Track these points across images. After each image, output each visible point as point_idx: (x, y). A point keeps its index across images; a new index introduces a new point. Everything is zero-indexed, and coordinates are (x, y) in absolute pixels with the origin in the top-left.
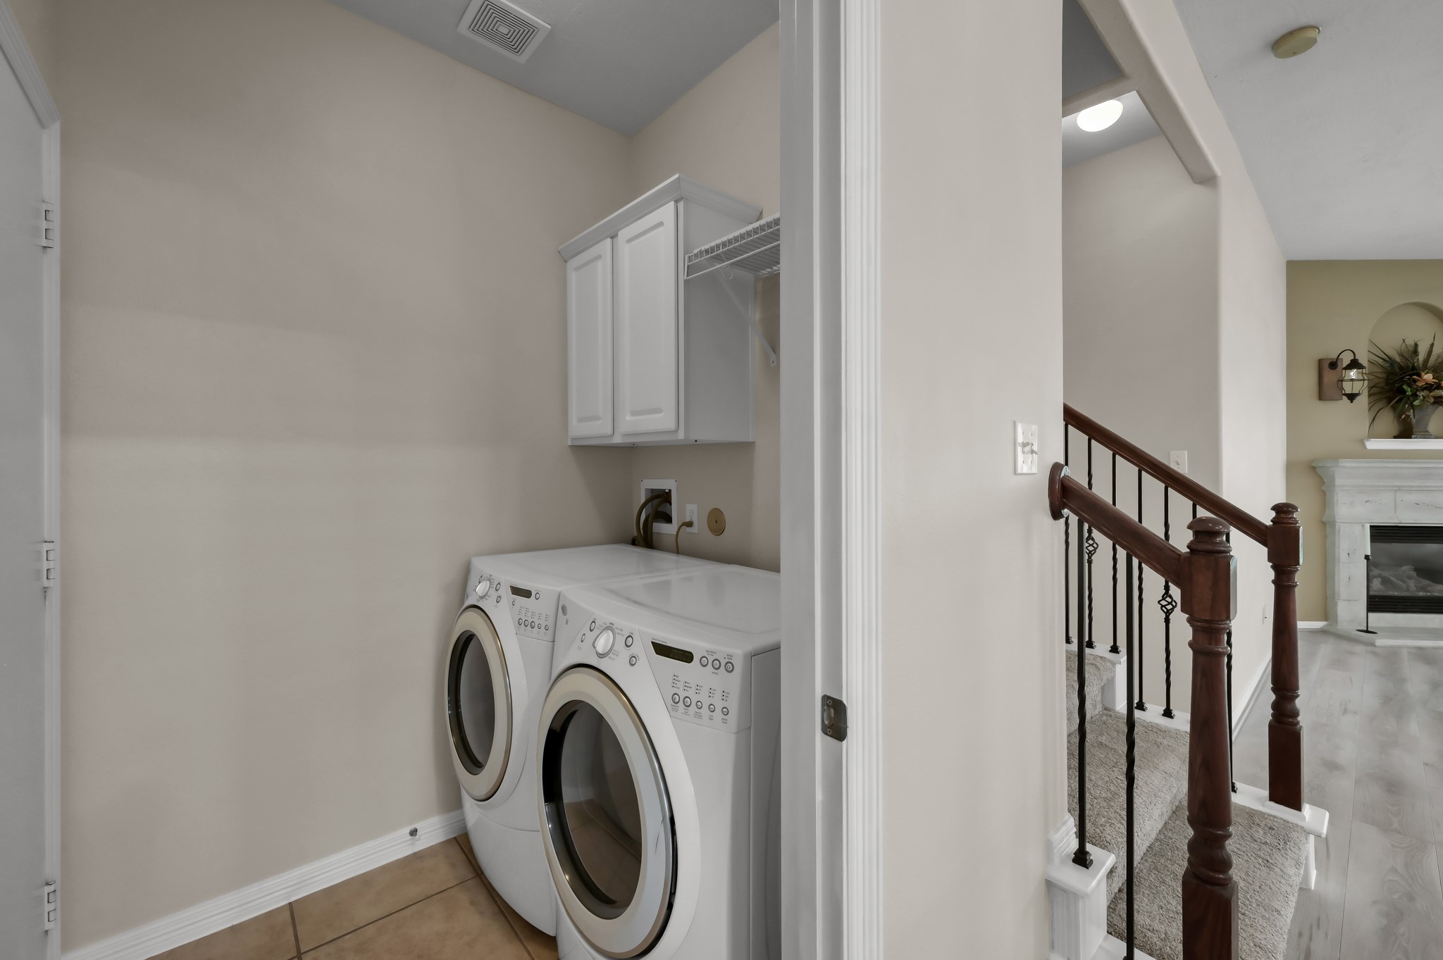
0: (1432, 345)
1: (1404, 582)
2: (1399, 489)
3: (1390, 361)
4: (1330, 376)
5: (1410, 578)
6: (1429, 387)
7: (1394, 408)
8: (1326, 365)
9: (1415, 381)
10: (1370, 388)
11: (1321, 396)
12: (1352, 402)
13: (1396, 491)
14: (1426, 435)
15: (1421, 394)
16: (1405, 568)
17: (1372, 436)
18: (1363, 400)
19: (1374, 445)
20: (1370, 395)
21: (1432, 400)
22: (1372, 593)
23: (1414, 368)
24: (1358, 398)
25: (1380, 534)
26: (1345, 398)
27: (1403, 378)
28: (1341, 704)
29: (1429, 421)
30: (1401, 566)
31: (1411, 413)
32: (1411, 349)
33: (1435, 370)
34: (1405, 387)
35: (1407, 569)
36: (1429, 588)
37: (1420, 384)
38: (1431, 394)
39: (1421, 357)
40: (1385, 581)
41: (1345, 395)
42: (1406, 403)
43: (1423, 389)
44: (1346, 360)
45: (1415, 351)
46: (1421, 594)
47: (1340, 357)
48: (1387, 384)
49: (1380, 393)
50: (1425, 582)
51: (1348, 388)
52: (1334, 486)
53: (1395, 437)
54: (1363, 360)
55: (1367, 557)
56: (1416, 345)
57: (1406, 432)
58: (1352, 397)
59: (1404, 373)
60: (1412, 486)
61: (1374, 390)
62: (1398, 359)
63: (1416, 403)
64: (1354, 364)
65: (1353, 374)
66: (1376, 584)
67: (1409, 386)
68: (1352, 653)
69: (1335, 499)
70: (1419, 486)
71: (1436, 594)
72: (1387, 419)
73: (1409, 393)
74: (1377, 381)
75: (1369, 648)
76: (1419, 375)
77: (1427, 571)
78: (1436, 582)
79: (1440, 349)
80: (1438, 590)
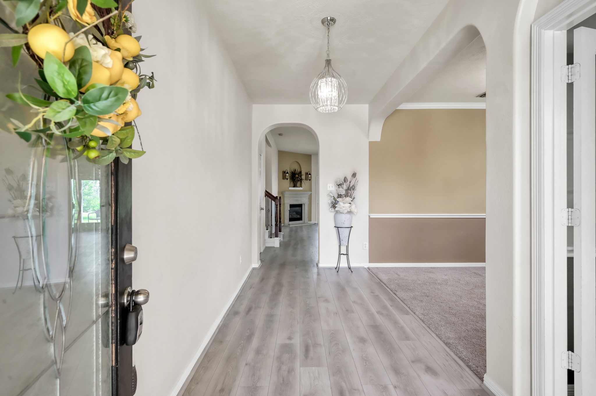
3: (292, 172)
4: (284, 174)
6: (297, 178)
7: (293, 182)
8: (284, 172)
11: (283, 179)
13: (293, 198)
14: (297, 187)
17: (290, 187)
18: (289, 179)
19: (290, 188)
20: (290, 179)
22: (290, 218)
23: (296, 174)
25: (292, 206)
29: (297, 184)
30: (293, 212)
31: (295, 182)
33: (298, 174)
34: (294, 177)
35: (295, 213)
37: (296, 177)
39: (296, 172)
40: (292, 215)
45: (296, 171)
46: (296, 217)
47: (286, 171)
48: (292, 177)
51: (287, 177)
52: (285, 196)
53: (293, 187)
54: (289, 172)
55: (289, 211)
56: (296, 169)
57: (295, 186)
58: (287, 179)
59: (294, 175)
60: (295, 197)
61: (290, 178)
63: (296, 180)
64: (287, 173)
65: (287, 175)
66: (290, 216)
69: (285, 199)
72: (292, 184)
77: (297, 213)
78: (298, 215)
79: (299, 170)
80: (299, 216)
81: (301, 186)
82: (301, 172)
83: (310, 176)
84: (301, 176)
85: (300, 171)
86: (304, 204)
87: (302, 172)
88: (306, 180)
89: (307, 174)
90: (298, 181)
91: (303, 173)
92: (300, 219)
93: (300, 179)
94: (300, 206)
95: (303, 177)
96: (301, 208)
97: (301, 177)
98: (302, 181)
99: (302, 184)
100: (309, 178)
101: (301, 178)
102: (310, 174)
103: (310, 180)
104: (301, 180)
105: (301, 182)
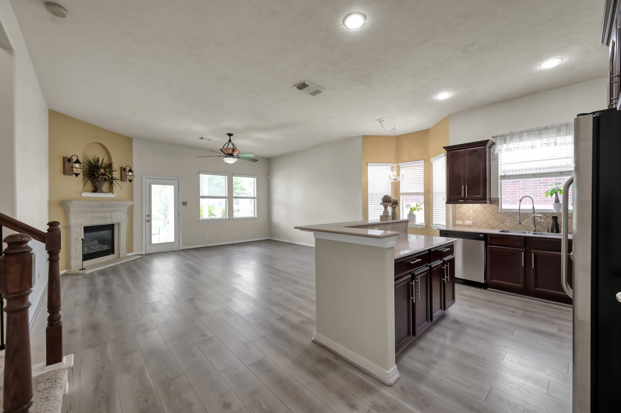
0: (103, 159)
1: (95, 246)
2: (93, 212)
3: (90, 162)
4: (68, 165)
5: (97, 245)
6: (103, 174)
7: (92, 181)
8: (66, 160)
9: (98, 171)
10: (83, 172)
11: (65, 173)
12: (77, 177)
13: (92, 213)
14: (102, 192)
15: (100, 176)
16: (95, 241)
17: (84, 191)
18: (81, 177)
19: (85, 195)
20: (83, 175)
21: (104, 179)
22: (84, 253)
23: (98, 167)
24: (79, 175)
25: (87, 229)
26: (74, 175)
27: (94, 170)
28: (74, 303)
29: (102, 186)
30: (94, 241)
31: (97, 183)
32: (97, 159)
33: (104, 168)
34: (95, 173)
35: (96, 242)
36: (103, 247)
37: (100, 173)
38: (103, 177)
39: (100, 163)
40: (89, 248)
41: (74, 173)
42: (95, 179)
43: (101, 175)
44: (75, 159)
45: (98, 161)
46: (100, 250)
47: (72, 158)
48: (89, 171)
49: (87, 174)
50: (101, 245)
51: (75, 171)
52: (70, 211)
53: (92, 192)
54: (81, 161)
55: (82, 240)
56: (98, 158)
57: (95, 191)
58: (77, 175)
59: (95, 168)
60: (97, 211)
61: (85, 173)
62: (93, 162)
63: (99, 180)
64: (77, 161)
65: (77, 165)
66: (86, 249)
67: (97, 173)
68: (77, 280)
69: (70, 217)
70: (100, 210)
71: (105, 249)
72: (89, 185)
73: (96, 176)
74: (86, 169)
75: (84, 276)
76: (100, 170)
77: (102, 241)
78: (105, 244)
79: (106, 161)
80: (106, 247)
81: (111, 190)
82: (110, 166)
83: (130, 174)
84: (111, 172)
85: (108, 163)
86: (119, 224)
87: (114, 165)
88: (121, 180)
89: (123, 170)
90: (105, 180)
91: (116, 166)
92: (111, 251)
93: (108, 177)
94: (111, 227)
95: (116, 174)
96: (111, 231)
97: (112, 174)
98: (114, 182)
99: (114, 188)
100: (129, 178)
101: (112, 176)
102: (130, 171)
103: (130, 181)
104: (111, 181)
105: (111, 183)
